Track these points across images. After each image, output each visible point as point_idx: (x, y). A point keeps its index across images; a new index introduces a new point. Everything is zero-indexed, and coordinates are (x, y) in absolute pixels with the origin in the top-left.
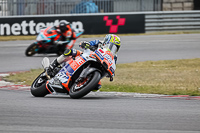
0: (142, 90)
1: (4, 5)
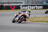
1: (24, 2)
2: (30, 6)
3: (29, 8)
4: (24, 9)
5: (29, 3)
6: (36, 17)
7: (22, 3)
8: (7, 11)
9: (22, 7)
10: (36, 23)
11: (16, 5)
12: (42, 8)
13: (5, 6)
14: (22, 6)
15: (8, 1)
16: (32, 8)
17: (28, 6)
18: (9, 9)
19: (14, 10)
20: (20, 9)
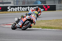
0: (55, 28)
1: (12, 2)
2: (21, 7)
3: (19, 9)
4: (12, 11)
5: (19, 3)
14: (10, 7)
20: (7, 11)
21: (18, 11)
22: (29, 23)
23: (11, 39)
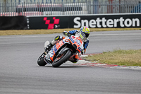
1: (84, 7)
2: (104, 19)
3: (101, 23)
5: (100, 9)
6: (120, 52)
7: (80, 9)
8: (34, 34)
9: (80, 21)
10: (121, 67)
11: (61, 15)
12: (138, 25)
13: (29, 18)
14: (79, 18)
15: (38, 3)
16: (108, 23)
17: (98, 19)
18: (40, 29)
19: (56, 30)
20: (73, 27)
21: (97, 27)
22: (67, 51)
23: (81, 90)
